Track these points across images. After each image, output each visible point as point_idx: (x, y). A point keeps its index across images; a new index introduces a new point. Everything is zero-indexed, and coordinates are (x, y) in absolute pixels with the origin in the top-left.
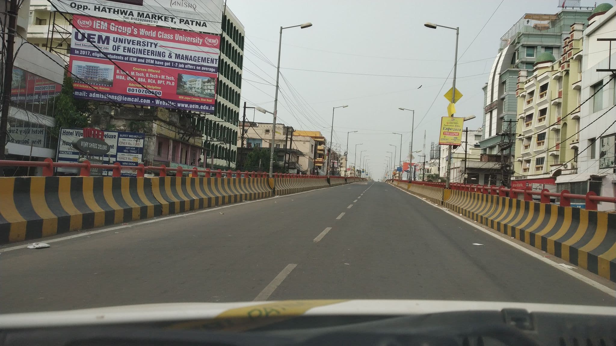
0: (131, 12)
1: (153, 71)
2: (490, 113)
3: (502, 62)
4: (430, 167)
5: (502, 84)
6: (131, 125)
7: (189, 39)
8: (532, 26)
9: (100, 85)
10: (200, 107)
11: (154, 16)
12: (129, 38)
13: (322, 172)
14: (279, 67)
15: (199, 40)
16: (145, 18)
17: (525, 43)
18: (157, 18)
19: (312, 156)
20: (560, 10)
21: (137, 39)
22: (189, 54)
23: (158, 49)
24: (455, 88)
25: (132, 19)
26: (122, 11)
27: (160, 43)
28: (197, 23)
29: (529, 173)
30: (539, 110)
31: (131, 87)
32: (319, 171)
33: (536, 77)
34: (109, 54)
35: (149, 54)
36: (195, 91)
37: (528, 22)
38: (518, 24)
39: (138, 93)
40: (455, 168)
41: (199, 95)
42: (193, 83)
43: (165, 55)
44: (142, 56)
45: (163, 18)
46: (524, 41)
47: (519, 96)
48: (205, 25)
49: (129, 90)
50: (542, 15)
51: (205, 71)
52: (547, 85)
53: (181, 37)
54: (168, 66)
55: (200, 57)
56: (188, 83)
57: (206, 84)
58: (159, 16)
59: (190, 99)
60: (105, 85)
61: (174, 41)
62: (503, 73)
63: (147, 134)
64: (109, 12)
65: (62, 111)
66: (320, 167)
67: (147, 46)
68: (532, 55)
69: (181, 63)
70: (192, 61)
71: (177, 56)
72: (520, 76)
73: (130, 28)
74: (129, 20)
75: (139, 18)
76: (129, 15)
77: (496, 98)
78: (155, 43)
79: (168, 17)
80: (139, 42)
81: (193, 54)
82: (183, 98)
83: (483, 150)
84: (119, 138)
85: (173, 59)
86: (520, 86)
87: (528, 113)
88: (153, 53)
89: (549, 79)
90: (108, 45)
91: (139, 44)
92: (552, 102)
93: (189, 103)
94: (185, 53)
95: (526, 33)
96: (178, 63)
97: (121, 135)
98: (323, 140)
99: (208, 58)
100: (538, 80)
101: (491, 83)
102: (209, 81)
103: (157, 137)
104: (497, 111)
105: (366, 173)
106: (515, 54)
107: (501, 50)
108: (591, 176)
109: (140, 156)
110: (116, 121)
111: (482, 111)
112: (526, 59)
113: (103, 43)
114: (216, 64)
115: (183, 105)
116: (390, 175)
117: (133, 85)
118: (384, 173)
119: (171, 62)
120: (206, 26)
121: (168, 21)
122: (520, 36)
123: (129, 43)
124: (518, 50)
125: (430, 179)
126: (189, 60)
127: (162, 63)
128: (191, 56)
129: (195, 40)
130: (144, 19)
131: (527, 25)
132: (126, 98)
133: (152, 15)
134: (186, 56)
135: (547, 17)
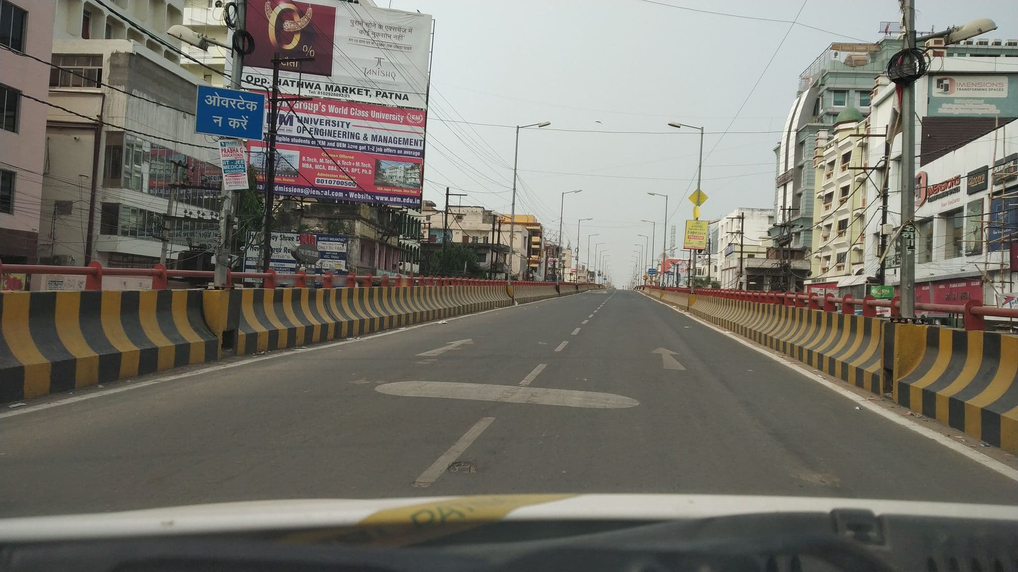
0: (318, 85)
1: (346, 157)
2: (783, 187)
3: (800, 113)
4: (703, 265)
5: (800, 145)
6: (328, 226)
7: (387, 116)
8: (843, 61)
9: (283, 175)
10: (402, 200)
11: (345, 89)
12: (317, 117)
13: (538, 276)
14: (515, 169)
15: (400, 118)
16: (335, 91)
17: (832, 86)
18: (348, 91)
19: (525, 253)
20: (881, 37)
21: (324, 118)
22: (388, 134)
23: (352, 129)
24: (699, 190)
25: (319, 93)
26: (307, 84)
27: (353, 122)
28: (396, 95)
29: (828, 274)
30: (841, 188)
31: (320, 177)
32: (535, 274)
33: (837, 142)
34: (293, 137)
35: (340, 136)
36: (397, 181)
37: (836, 54)
38: (823, 57)
39: (328, 184)
40: (731, 268)
41: (402, 185)
42: (394, 171)
43: (359, 137)
44: (332, 139)
45: (356, 91)
46: (830, 83)
47: (817, 166)
48: (406, 97)
49: (318, 181)
50: (856, 44)
51: (408, 155)
52: (849, 154)
53: (379, 113)
54: (364, 150)
55: (401, 138)
56: (388, 171)
57: (409, 171)
58: (351, 88)
59: (390, 190)
60: (289, 176)
61: (370, 118)
62: (801, 129)
63: (348, 236)
64: (292, 86)
65: (248, 210)
66: (535, 269)
67: (338, 126)
68: (842, 103)
69: (379, 147)
70: (392, 143)
71: (374, 138)
72: (818, 139)
73: (317, 105)
74: (315, 94)
75: (328, 91)
76: (315, 89)
77: (791, 166)
78: (347, 123)
79: (362, 90)
80: (328, 122)
81: (393, 135)
82: (381, 189)
83: (775, 241)
84: (318, 242)
85: (369, 142)
86: (819, 153)
87: (828, 191)
88: (344, 134)
89: (853, 146)
90: (291, 127)
91: (328, 124)
92: (856, 178)
93: (389, 195)
94: (383, 134)
95: (834, 71)
96: (376, 146)
97: (320, 238)
98: (538, 228)
99: (411, 139)
100: (839, 146)
101: (786, 143)
102: (412, 168)
103: (361, 239)
104: (792, 184)
105: (604, 277)
106: (818, 100)
107: (800, 93)
108: (867, 278)
109: (343, 262)
110: (307, 220)
111: (774, 184)
112: (833, 108)
113: (286, 124)
114: (421, 146)
115: (382, 199)
116: (640, 279)
117: (322, 175)
118: (631, 276)
119: (367, 145)
120: (408, 100)
121: (362, 94)
122: (825, 75)
123: (316, 124)
124: (821, 95)
125: (699, 284)
126: (389, 143)
127: (356, 147)
128: (391, 138)
129: (394, 117)
130: (333, 92)
131: (835, 59)
132: (314, 191)
133: (343, 88)
134: (384, 137)
135: (863, 48)
